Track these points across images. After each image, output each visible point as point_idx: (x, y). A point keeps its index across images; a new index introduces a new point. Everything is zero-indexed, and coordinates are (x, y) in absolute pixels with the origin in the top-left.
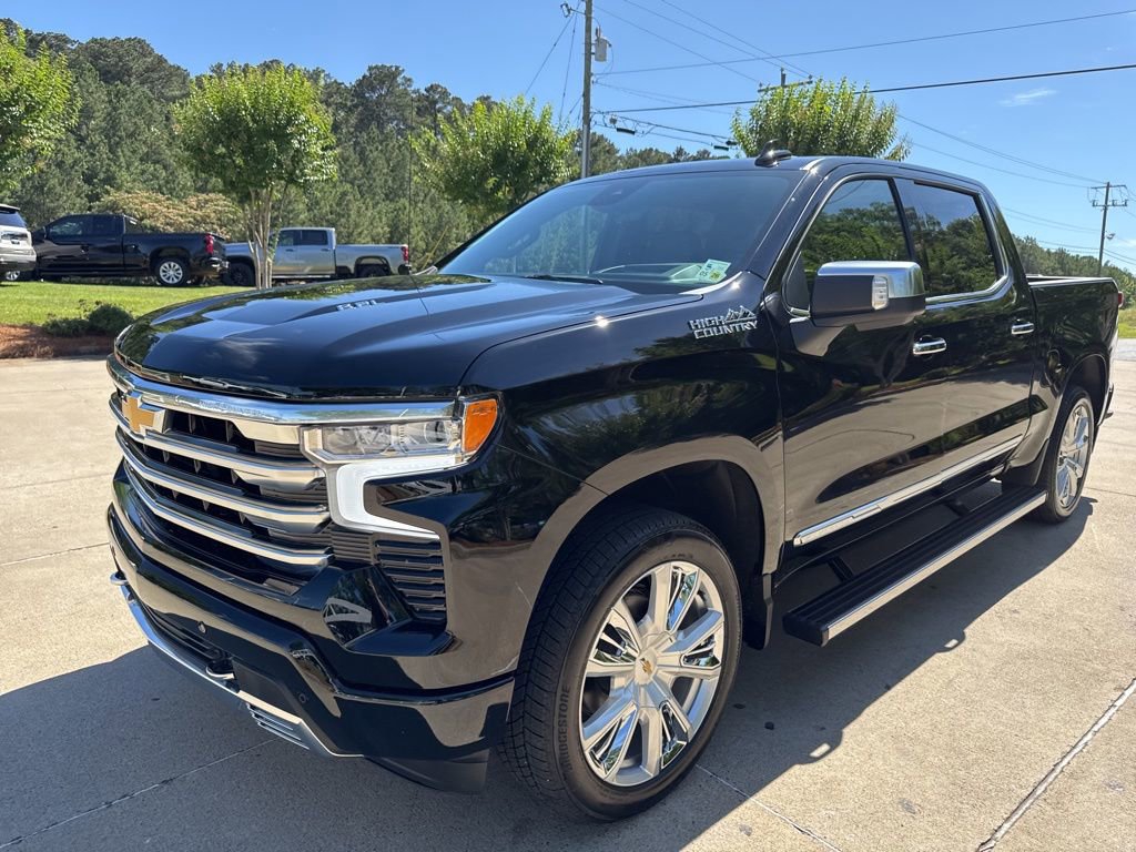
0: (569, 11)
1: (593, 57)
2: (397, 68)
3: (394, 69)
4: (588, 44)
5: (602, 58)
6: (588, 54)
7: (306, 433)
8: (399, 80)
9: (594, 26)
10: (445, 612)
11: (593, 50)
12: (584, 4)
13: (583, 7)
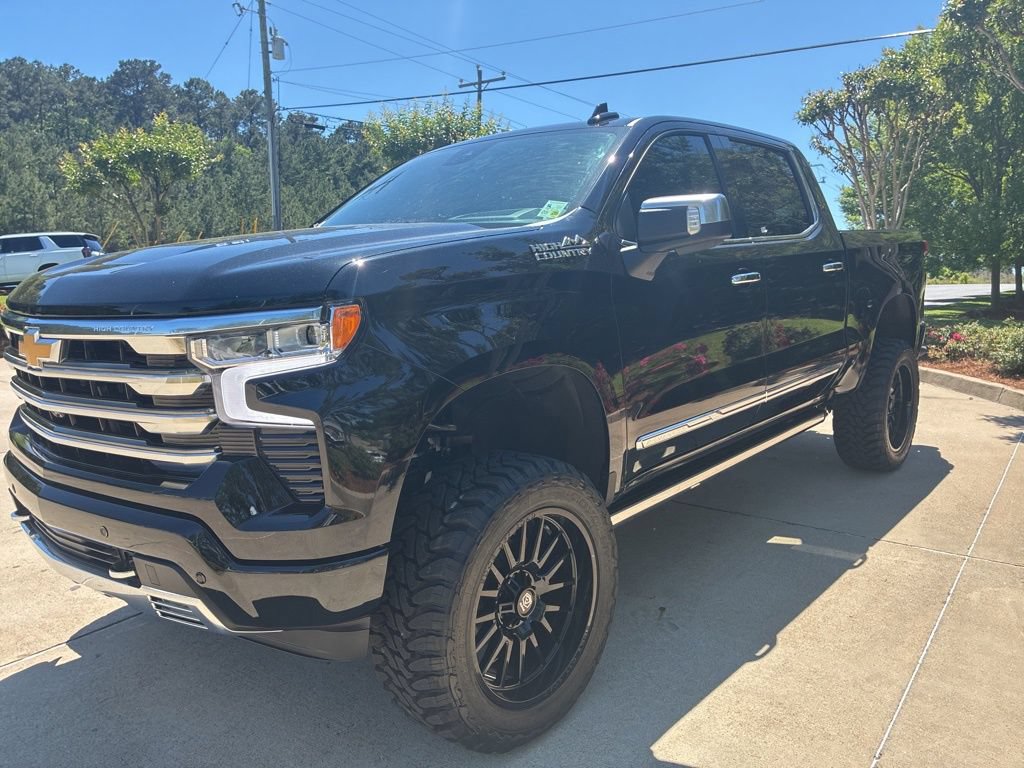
0: (241, 10)
1: (270, 55)
2: (152, 63)
3: (148, 64)
4: (265, 43)
5: (280, 56)
6: (266, 53)
7: (192, 343)
8: (157, 74)
9: (269, 24)
10: (323, 494)
11: (270, 49)
12: (257, 3)
13: (256, 7)
